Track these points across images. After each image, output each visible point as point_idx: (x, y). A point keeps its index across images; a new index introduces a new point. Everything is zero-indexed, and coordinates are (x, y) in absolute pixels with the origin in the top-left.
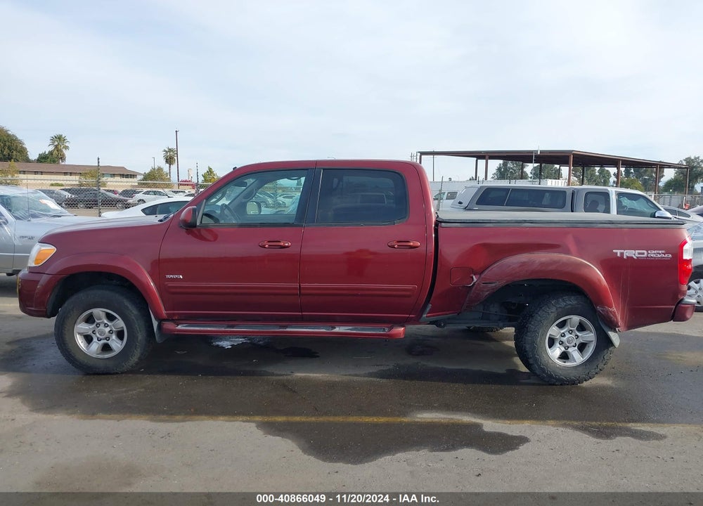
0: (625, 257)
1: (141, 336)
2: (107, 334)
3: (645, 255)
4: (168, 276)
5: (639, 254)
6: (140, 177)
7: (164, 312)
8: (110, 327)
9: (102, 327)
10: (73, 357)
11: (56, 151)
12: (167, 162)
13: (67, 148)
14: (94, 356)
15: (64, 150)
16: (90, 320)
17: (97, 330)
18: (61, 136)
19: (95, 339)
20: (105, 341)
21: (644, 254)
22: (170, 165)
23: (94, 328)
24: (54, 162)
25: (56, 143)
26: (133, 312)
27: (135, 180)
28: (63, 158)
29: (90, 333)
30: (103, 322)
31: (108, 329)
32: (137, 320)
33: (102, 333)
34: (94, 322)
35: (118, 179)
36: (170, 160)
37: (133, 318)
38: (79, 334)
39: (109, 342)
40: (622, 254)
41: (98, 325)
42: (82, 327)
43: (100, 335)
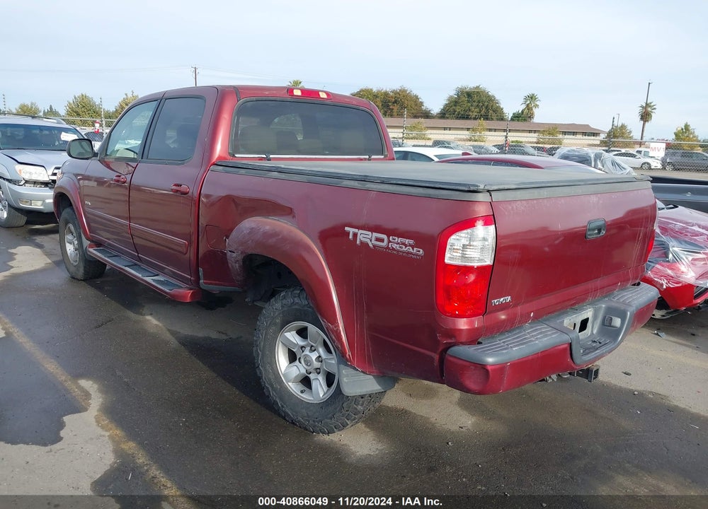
0: (358, 242)
3: (384, 244)
5: (377, 239)
6: (602, 136)
11: (526, 110)
12: (642, 119)
13: (537, 106)
15: (534, 108)
18: (533, 95)
21: (382, 240)
22: (645, 122)
23: (73, 239)
24: (525, 120)
25: (528, 102)
27: (598, 138)
28: (531, 117)
29: (72, 243)
35: (579, 136)
36: (645, 116)
40: (355, 235)
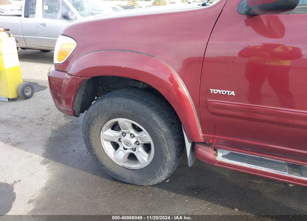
1: (170, 156)
2: (133, 146)
4: (213, 91)
7: (201, 134)
8: (137, 138)
9: (128, 136)
10: (100, 163)
14: (121, 164)
16: (115, 127)
17: (123, 139)
19: (121, 148)
20: (132, 151)
23: (120, 136)
26: (163, 129)
29: (116, 140)
30: (129, 132)
31: (134, 140)
32: (167, 139)
33: (128, 143)
34: (119, 129)
37: (162, 136)
38: (105, 140)
39: (135, 153)
41: (124, 134)
42: (109, 133)
43: (126, 145)
